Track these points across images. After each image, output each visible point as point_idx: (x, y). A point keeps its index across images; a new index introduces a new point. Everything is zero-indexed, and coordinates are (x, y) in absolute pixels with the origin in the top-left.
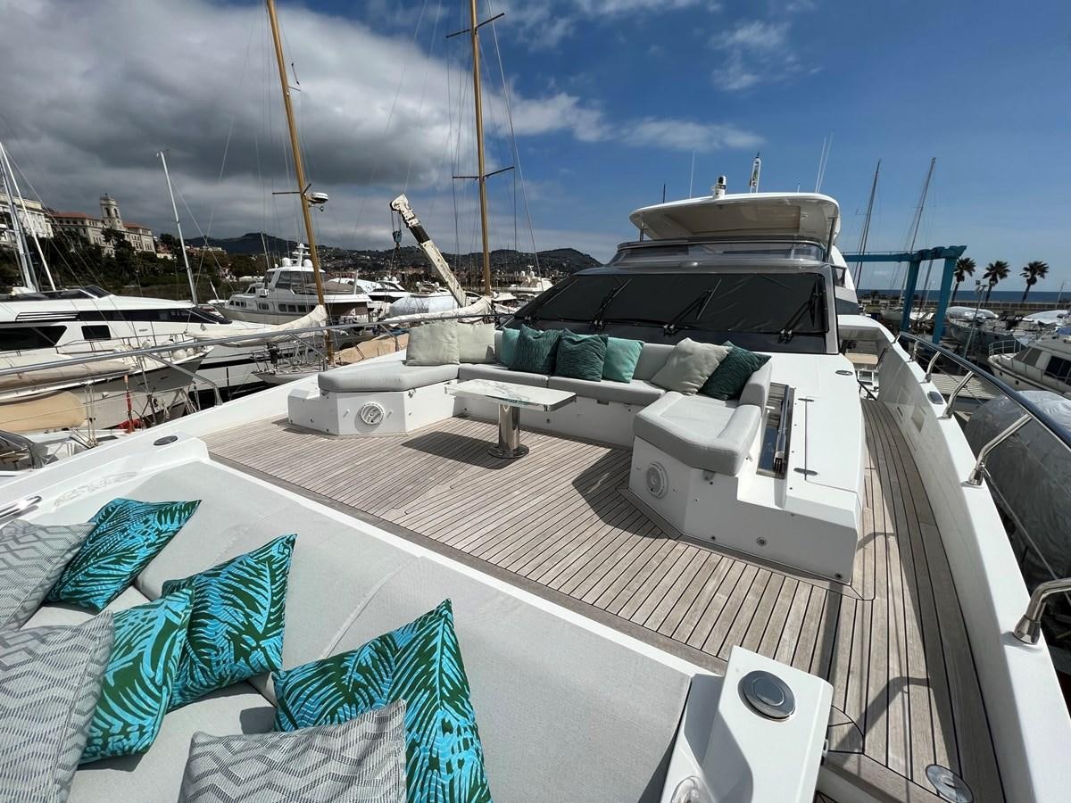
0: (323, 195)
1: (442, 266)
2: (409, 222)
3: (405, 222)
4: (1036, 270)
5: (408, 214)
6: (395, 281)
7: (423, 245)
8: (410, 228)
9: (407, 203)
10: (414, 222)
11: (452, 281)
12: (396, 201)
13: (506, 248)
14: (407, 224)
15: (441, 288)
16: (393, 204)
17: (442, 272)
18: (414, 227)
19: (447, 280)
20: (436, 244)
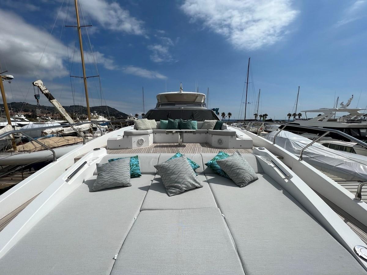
0: (12, 77)
1: (62, 110)
2: (44, 91)
3: (42, 91)
4: (230, 114)
5: (43, 88)
6: (23, 117)
7: (52, 101)
8: (44, 94)
9: (42, 83)
10: (47, 91)
11: (67, 116)
12: (36, 82)
13: (78, 105)
14: (43, 92)
15: (52, 120)
16: (34, 83)
17: (62, 112)
18: (47, 94)
19: (64, 115)
20: (58, 101)
